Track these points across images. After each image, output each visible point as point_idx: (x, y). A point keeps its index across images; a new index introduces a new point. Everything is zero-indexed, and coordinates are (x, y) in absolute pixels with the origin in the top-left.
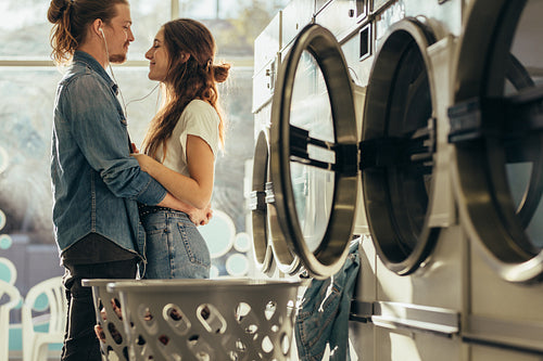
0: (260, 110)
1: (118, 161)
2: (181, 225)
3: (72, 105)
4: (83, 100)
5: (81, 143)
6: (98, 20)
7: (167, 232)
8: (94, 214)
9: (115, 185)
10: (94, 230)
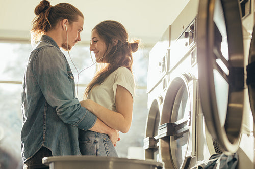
0: (152, 90)
1: (67, 101)
2: (104, 139)
3: (40, 65)
4: (47, 62)
5: (44, 89)
6: (66, 20)
7: (96, 142)
8: (44, 135)
9: (64, 115)
10: (43, 145)
